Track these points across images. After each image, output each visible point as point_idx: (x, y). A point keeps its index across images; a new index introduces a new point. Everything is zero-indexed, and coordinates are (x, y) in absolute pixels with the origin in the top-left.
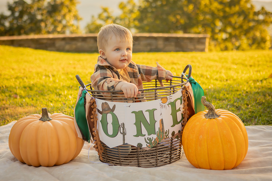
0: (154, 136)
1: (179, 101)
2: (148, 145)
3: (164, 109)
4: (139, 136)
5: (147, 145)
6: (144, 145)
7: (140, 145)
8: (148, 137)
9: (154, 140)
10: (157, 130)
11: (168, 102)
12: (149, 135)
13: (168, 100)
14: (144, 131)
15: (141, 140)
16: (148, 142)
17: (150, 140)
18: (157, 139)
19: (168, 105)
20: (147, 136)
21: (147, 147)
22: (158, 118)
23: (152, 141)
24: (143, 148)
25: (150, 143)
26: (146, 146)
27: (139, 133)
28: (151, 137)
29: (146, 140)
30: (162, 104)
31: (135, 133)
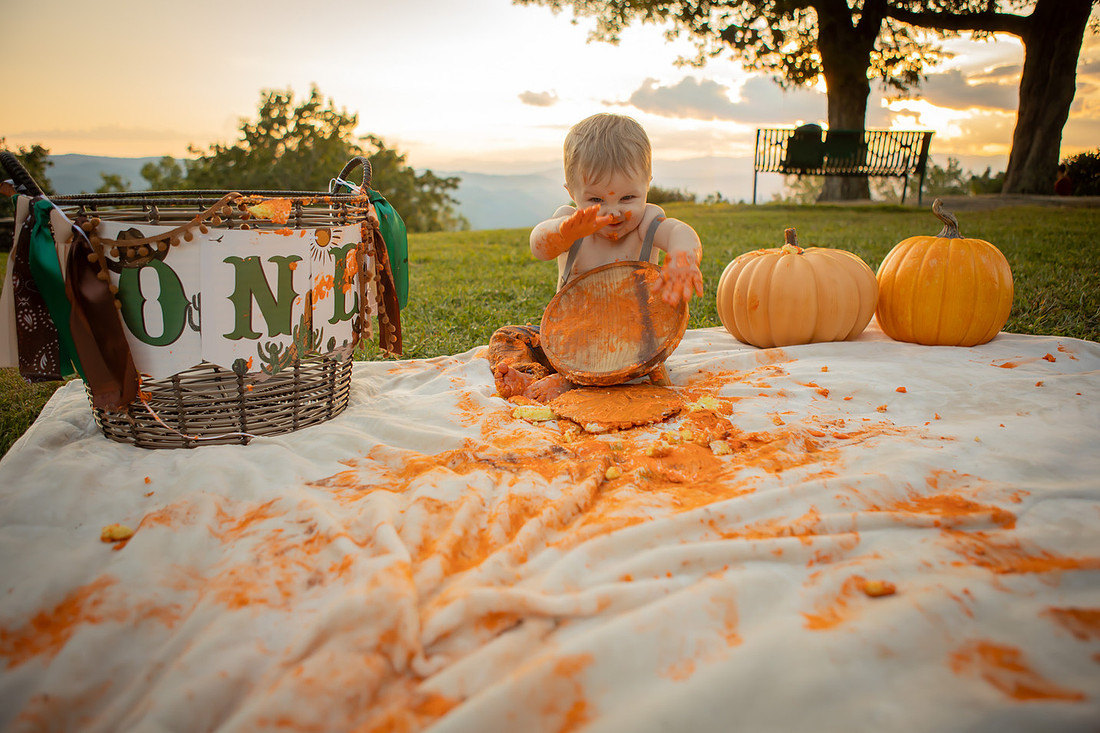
0: (286, 341)
1: (353, 251)
2: (266, 365)
3: (318, 263)
4: (241, 337)
5: (262, 365)
6: (255, 368)
7: (241, 366)
8: (269, 343)
9: (284, 350)
10: (296, 321)
11: (330, 244)
12: (272, 334)
13: (332, 240)
14: (259, 323)
15: (246, 349)
16: (268, 355)
17: (273, 349)
18: (293, 350)
19: (330, 253)
20: (264, 339)
21: (263, 373)
22: (301, 285)
23: (280, 356)
24: (250, 374)
25: (273, 361)
26: (260, 370)
27: (243, 330)
28: (276, 340)
29: (262, 351)
30: (317, 246)
31: (231, 329)
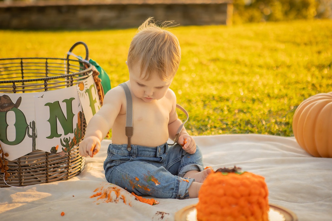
0: (71, 136)
2: (64, 148)
4: (53, 137)
5: (62, 148)
6: (60, 150)
7: (54, 150)
8: (65, 138)
9: (71, 141)
10: (75, 127)
11: (85, 89)
12: (66, 134)
13: (85, 87)
14: (60, 130)
15: (56, 142)
16: (65, 144)
17: (66, 141)
18: (74, 140)
19: (86, 92)
20: (62, 137)
21: (63, 152)
23: (69, 143)
24: (58, 153)
25: (67, 146)
26: (62, 150)
27: (54, 134)
28: (67, 136)
29: (62, 142)
30: (80, 91)
31: (49, 134)
